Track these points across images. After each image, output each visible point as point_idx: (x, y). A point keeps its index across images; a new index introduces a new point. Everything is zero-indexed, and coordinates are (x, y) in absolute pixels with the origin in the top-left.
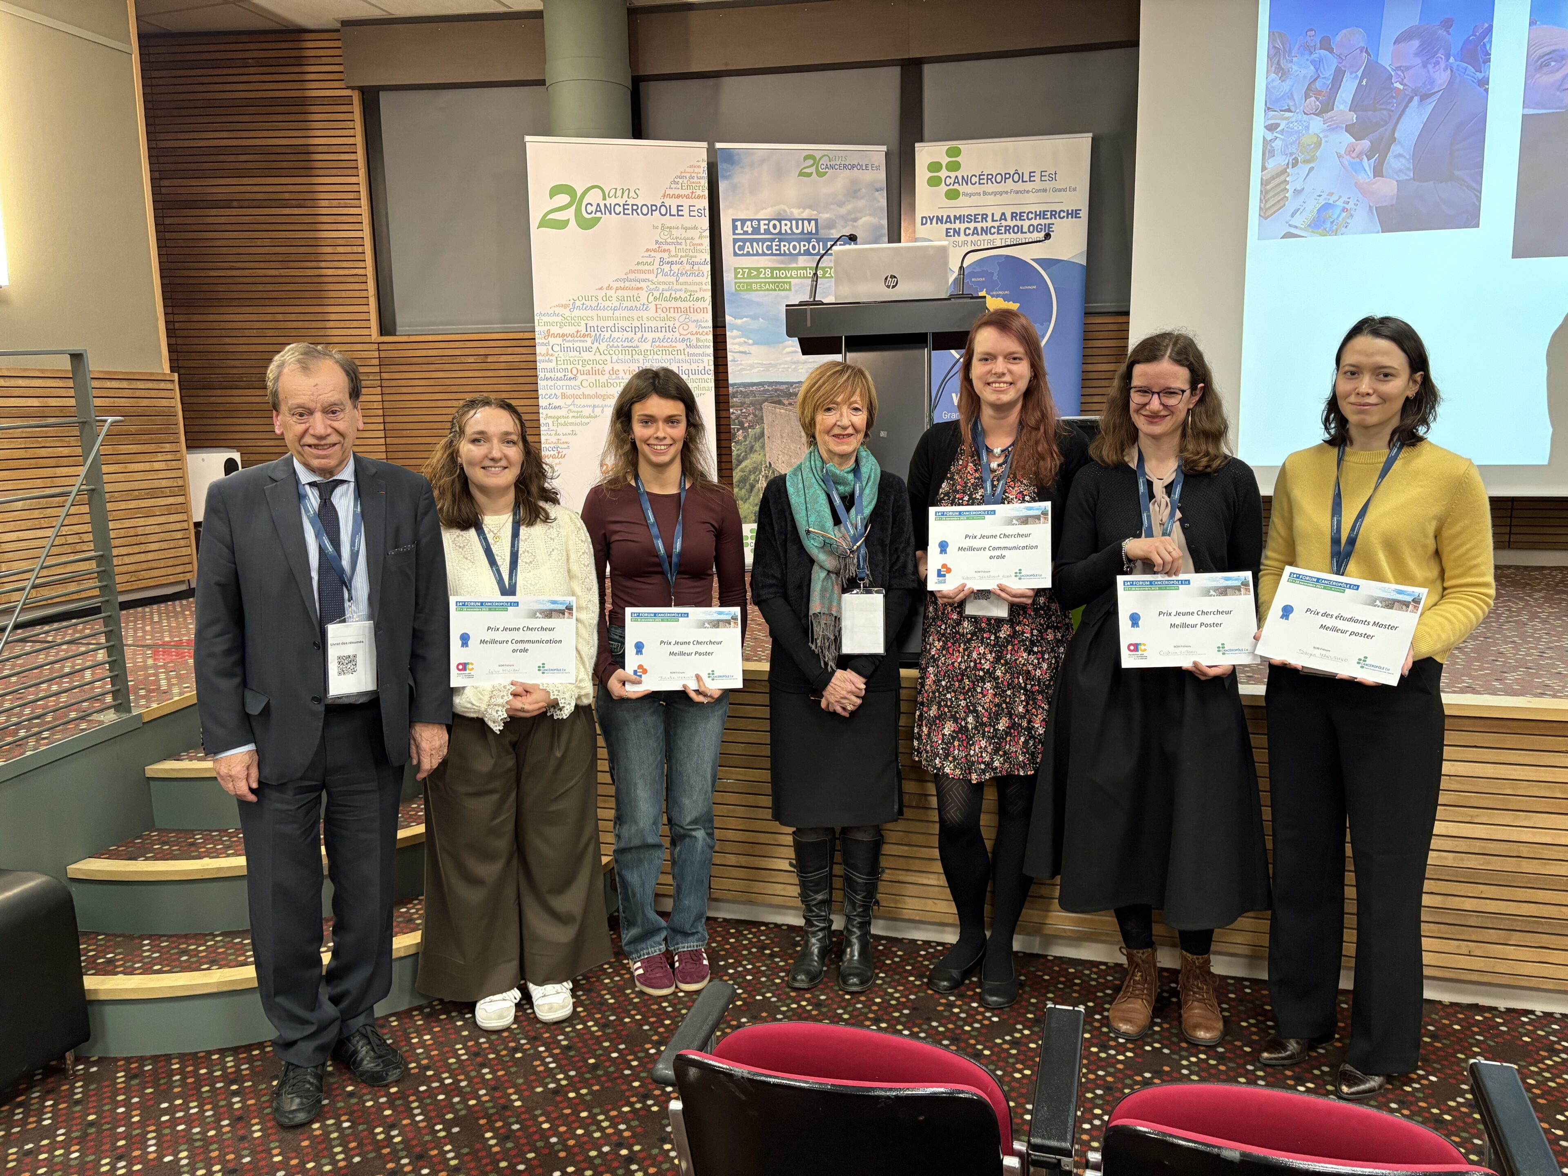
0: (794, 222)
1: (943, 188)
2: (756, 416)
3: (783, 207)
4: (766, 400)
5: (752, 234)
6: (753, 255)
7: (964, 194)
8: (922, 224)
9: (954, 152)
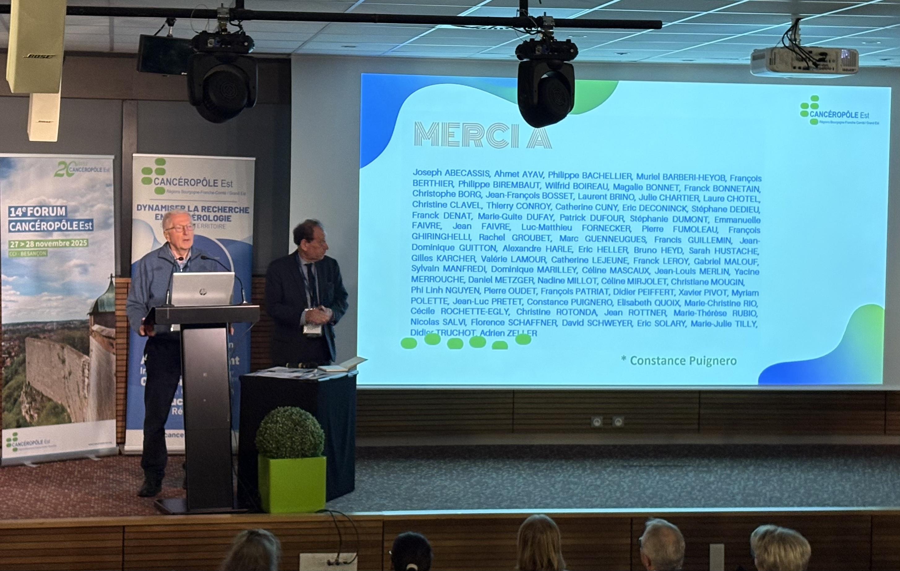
0: (51, 208)
1: (153, 186)
2: (20, 347)
3: (43, 198)
4: (28, 335)
5: (23, 216)
6: (23, 231)
7: (168, 191)
8: (138, 210)
9: (161, 162)
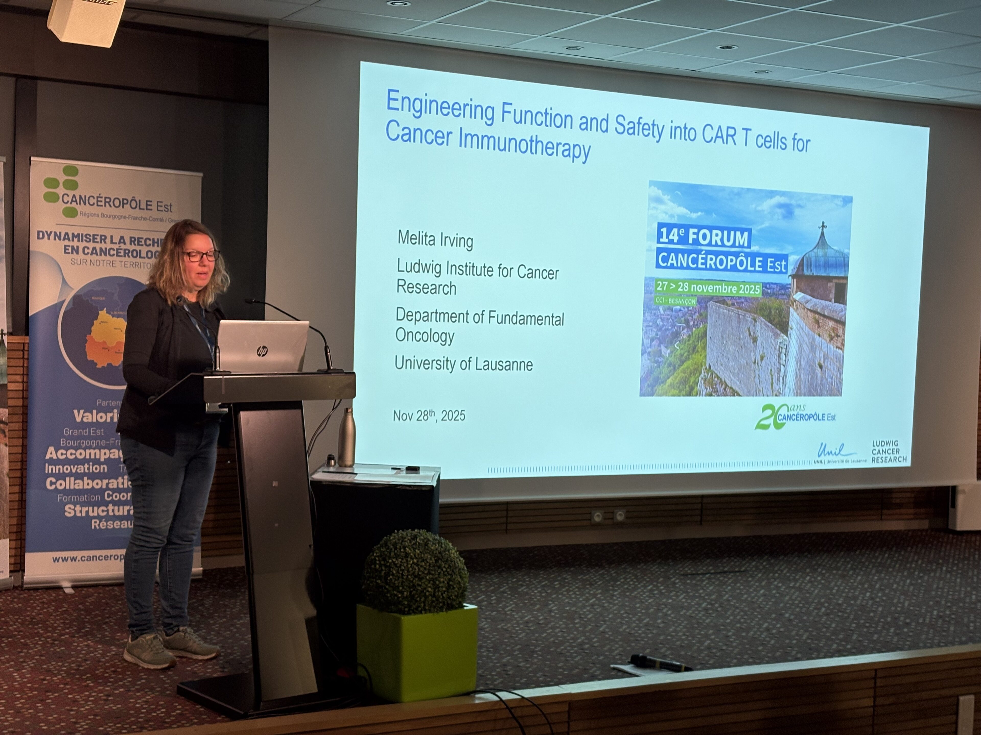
1: (60, 206)
7: (82, 213)
8: (38, 238)
9: (71, 171)
